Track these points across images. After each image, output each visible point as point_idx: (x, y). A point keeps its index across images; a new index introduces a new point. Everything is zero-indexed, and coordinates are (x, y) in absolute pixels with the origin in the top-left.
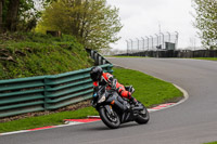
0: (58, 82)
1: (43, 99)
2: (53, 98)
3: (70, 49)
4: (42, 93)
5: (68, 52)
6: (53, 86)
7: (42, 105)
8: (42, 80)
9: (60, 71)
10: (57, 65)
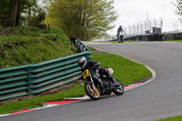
0: (39, 70)
1: (27, 85)
2: (36, 84)
3: (55, 39)
4: (26, 80)
5: (53, 43)
6: (35, 73)
7: (27, 91)
8: (25, 69)
9: (44, 60)
10: (42, 54)
